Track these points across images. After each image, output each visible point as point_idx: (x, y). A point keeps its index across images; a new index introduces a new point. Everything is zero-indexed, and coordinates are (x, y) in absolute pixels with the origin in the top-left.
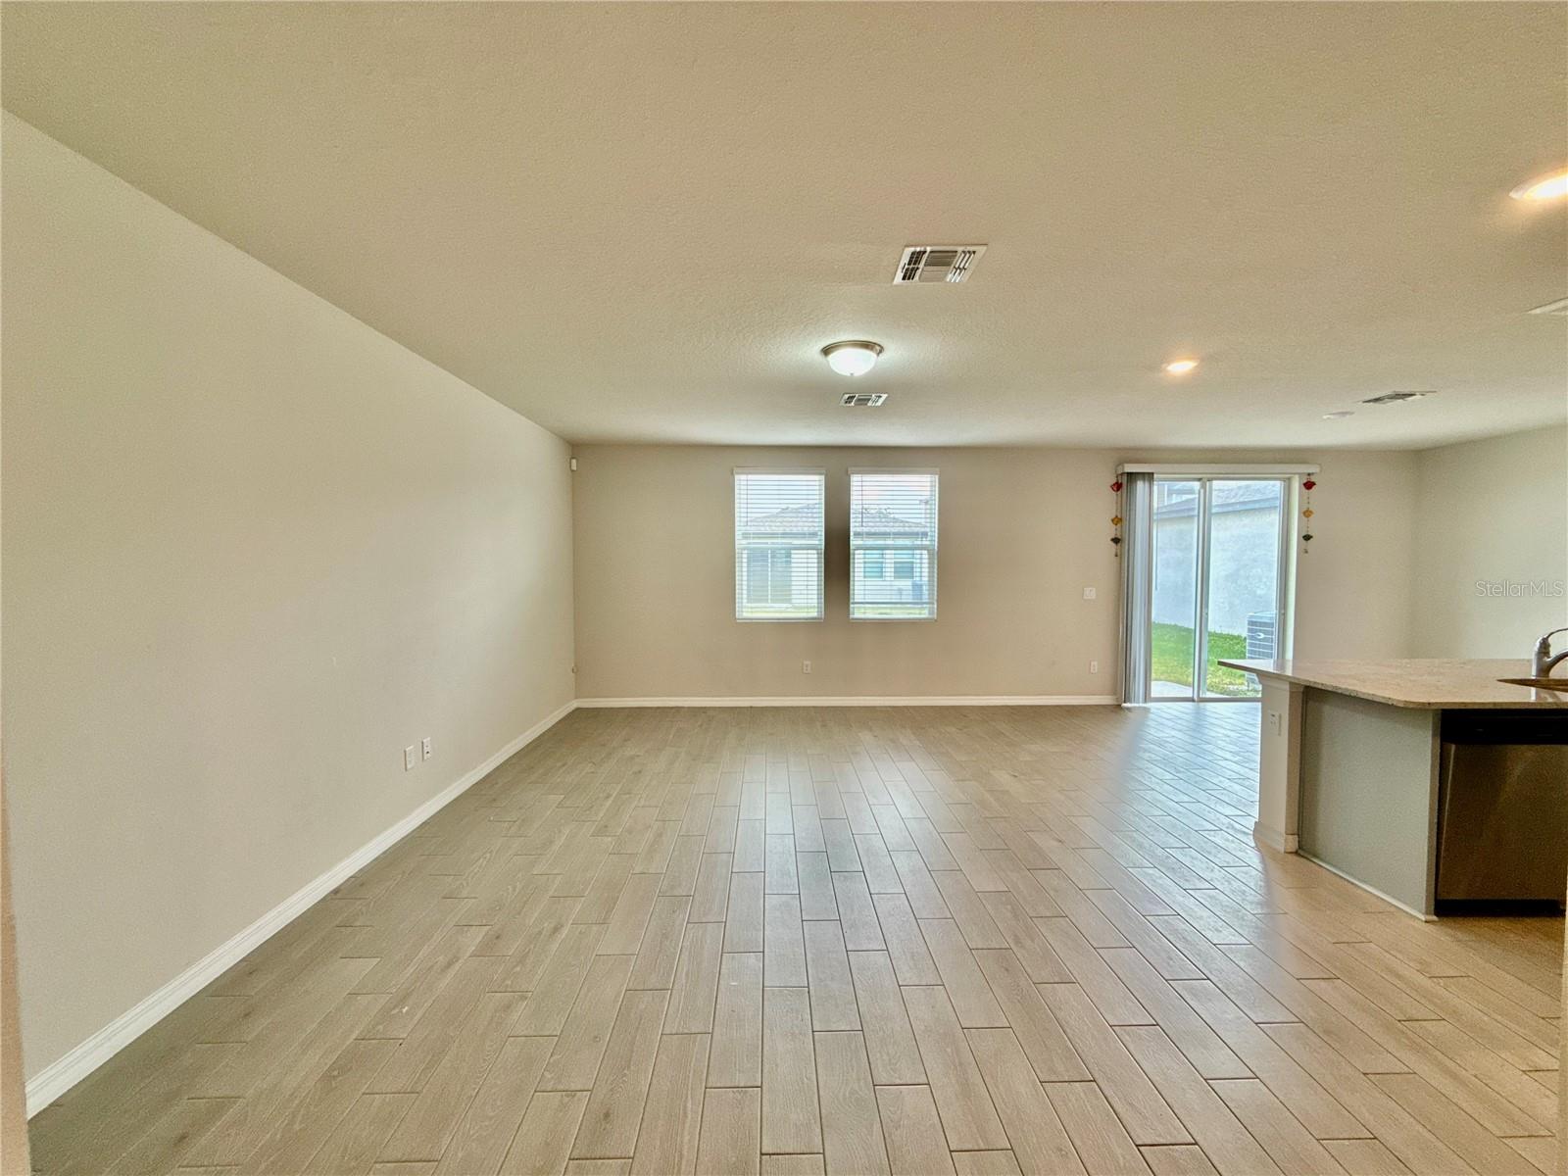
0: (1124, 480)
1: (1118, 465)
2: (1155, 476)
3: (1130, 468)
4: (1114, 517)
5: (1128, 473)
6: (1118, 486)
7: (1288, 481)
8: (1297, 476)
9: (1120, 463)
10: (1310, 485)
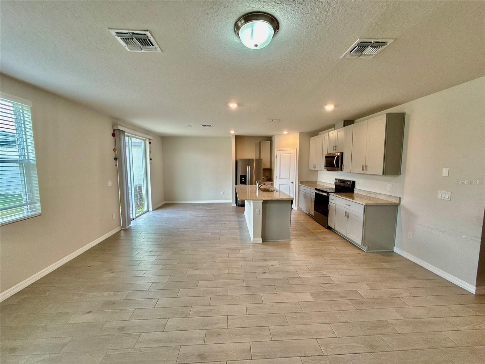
0: (117, 133)
2: (125, 133)
3: (119, 128)
4: (114, 148)
5: (119, 130)
6: (113, 135)
7: (146, 141)
8: (148, 140)
9: (114, 125)
10: (150, 143)
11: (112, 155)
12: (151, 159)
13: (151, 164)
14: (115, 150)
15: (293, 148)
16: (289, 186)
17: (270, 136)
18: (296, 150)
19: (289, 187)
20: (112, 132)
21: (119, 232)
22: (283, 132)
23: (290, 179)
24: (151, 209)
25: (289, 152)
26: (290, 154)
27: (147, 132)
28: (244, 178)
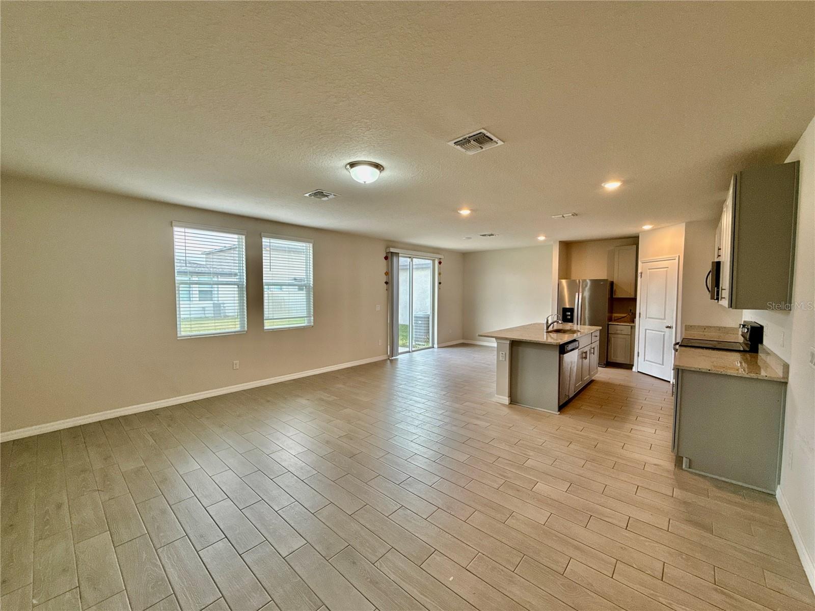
0: (389, 255)
1: (387, 248)
2: (400, 255)
3: (392, 250)
4: (385, 272)
5: (391, 252)
6: (386, 258)
7: (434, 261)
8: (437, 259)
9: (388, 247)
10: (440, 263)
11: (384, 279)
12: (440, 283)
13: (439, 289)
14: (387, 274)
15: (673, 256)
16: (663, 333)
17: (635, 235)
18: (677, 258)
19: (664, 335)
20: (385, 255)
21: (385, 360)
22: (642, 227)
23: (664, 319)
24: (436, 346)
25: (665, 264)
26: (666, 269)
27: (436, 250)
28: (569, 314)
